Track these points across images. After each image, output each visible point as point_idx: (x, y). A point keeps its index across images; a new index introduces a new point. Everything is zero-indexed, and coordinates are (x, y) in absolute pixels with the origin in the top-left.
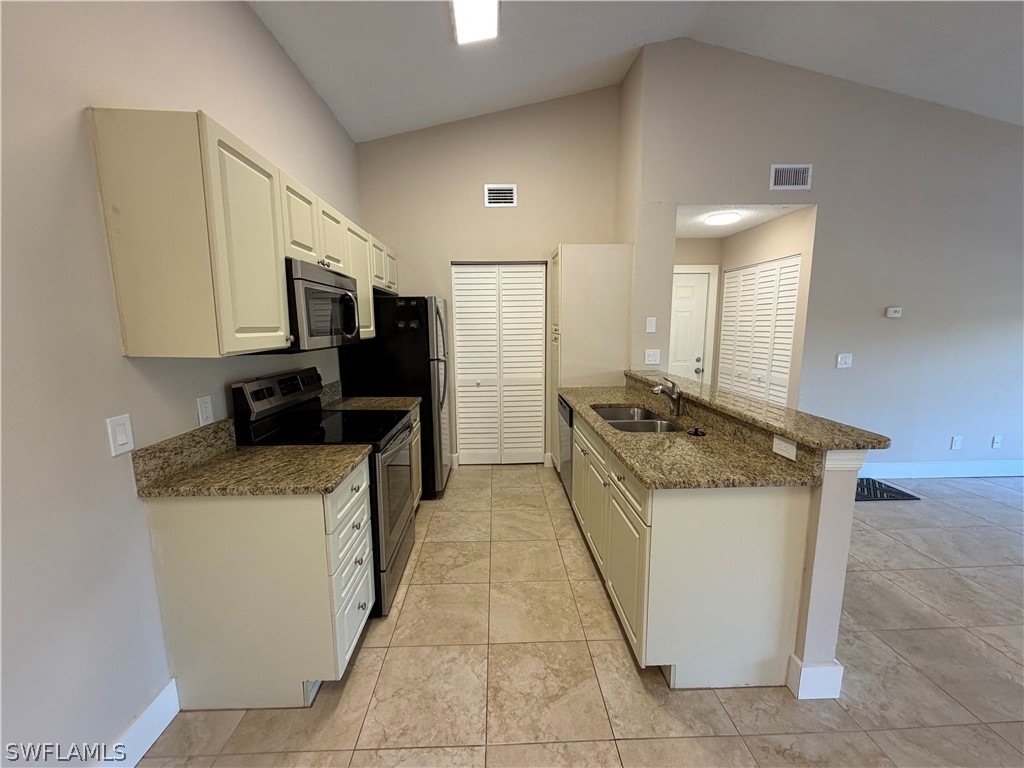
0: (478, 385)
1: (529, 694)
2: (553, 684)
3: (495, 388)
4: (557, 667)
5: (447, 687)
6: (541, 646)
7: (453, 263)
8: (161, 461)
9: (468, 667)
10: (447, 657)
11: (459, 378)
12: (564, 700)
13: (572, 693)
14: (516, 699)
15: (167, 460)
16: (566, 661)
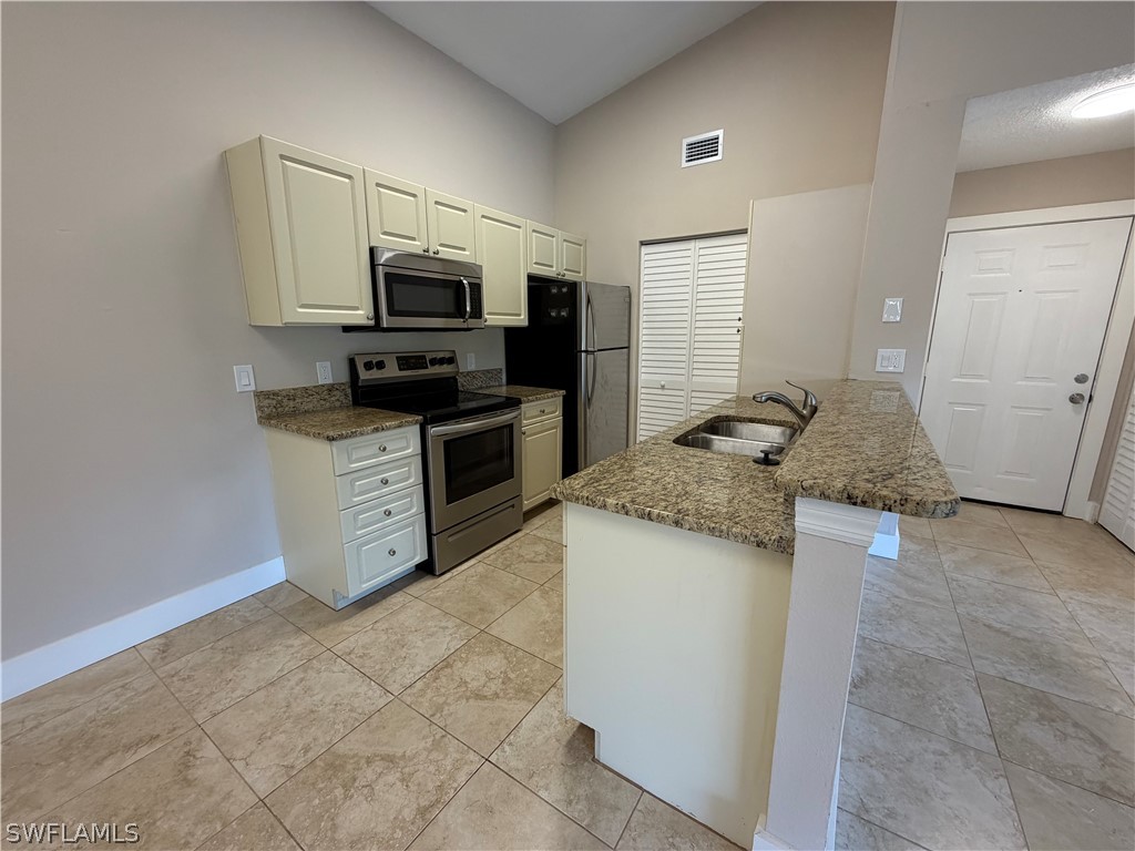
0: (663, 387)
1: (466, 682)
2: (494, 686)
3: (681, 393)
4: (512, 676)
5: (420, 643)
6: (520, 653)
7: (643, 243)
8: (274, 402)
9: (449, 638)
10: (443, 624)
11: (642, 377)
12: (484, 704)
13: (497, 703)
14: (452, 680)
15: (280, 402)
16: (526, 676)
